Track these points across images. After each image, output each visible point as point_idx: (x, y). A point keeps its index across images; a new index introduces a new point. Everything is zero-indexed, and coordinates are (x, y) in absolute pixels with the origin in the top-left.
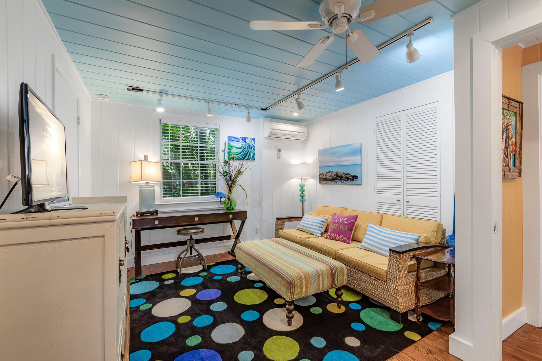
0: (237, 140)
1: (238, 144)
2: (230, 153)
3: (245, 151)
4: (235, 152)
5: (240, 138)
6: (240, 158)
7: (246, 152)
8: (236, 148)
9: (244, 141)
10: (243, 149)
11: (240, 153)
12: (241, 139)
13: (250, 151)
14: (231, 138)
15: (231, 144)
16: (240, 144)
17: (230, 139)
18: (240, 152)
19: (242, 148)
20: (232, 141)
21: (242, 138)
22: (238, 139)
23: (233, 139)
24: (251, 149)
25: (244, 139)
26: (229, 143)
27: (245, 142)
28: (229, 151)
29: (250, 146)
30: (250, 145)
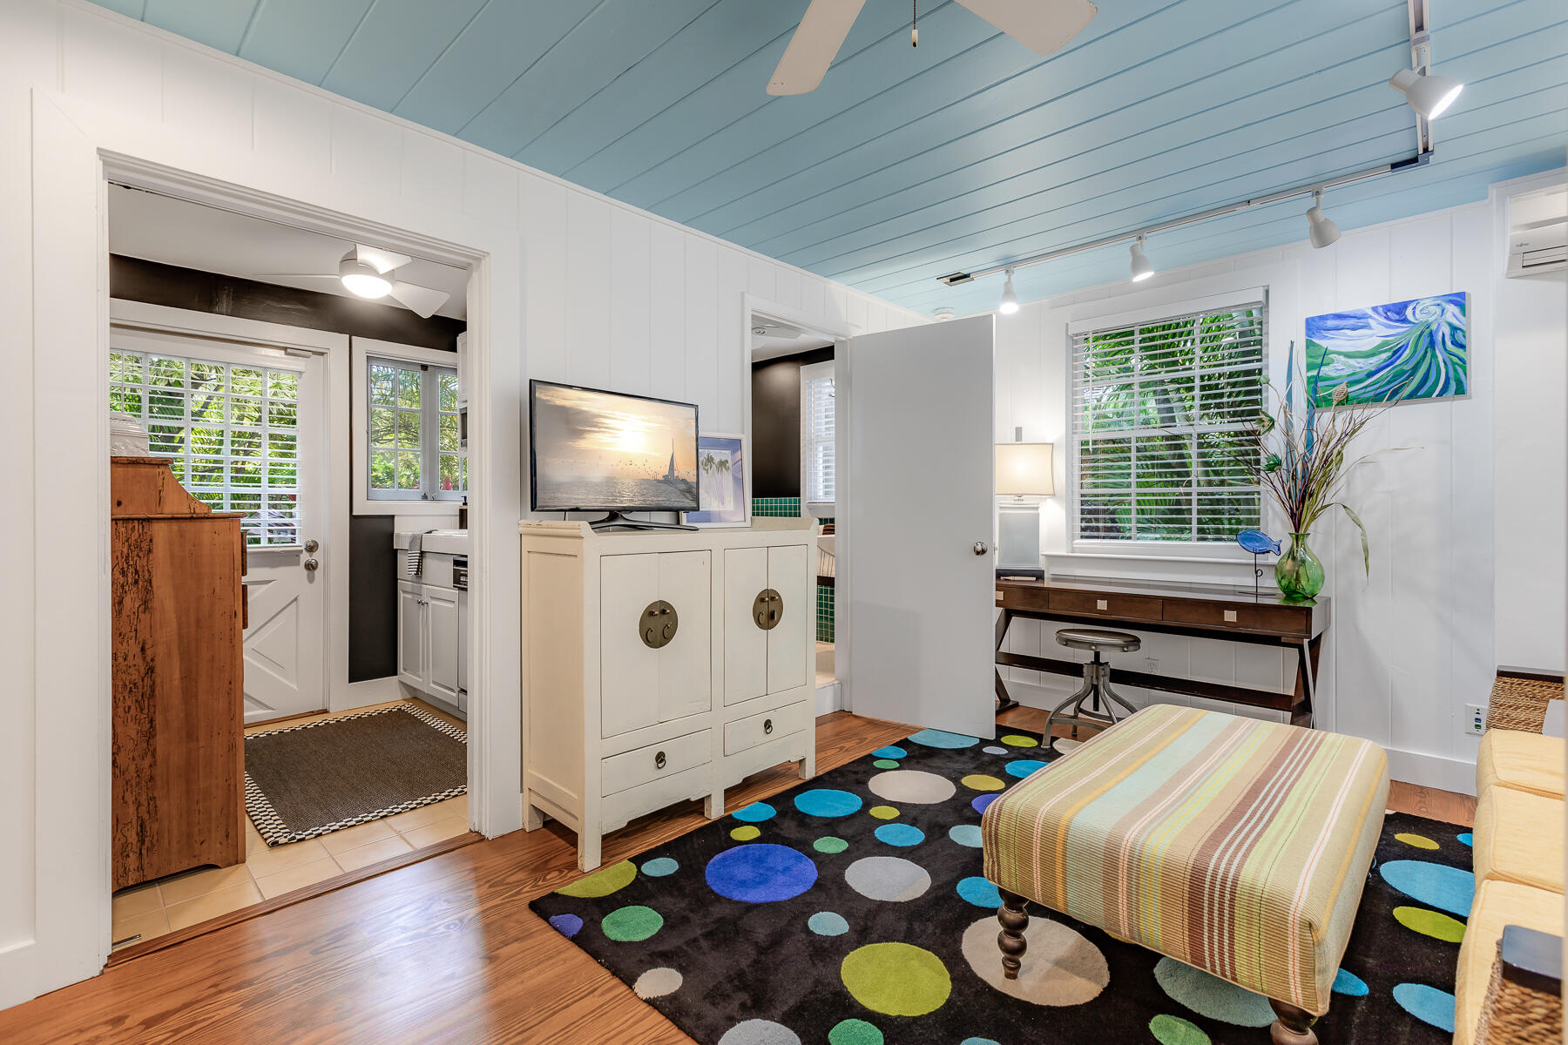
0: (1352, 322)
1: (1359, 338)
2: (1314, 383)
3: (1398, 362)
4: (1344, 373)
5: (1370, 312)
6: (1372, 394)
7: (1406, 362)
8: (1348, 355)
9: (1397, 317)
10: (1390, 354)
11: (1371, 374)
12: (1376, 316)
13: (1434, 356)
14: (1321, 324)
15: (1324, 343)
16: (1377, 334)
17: (1315, 326)
18: (1373, 369)
19: (1385, 351)
20: (1329, 334)
21: (1381, 310)
22: (1364, 316)
23: (1331, 323)
24: (1439, 346)
25: (1397, 312)
26: (1309, 344)
27: (1405, 321)
28: (1314, 373)
29: (1431, 334)
30: (1434, 327)
